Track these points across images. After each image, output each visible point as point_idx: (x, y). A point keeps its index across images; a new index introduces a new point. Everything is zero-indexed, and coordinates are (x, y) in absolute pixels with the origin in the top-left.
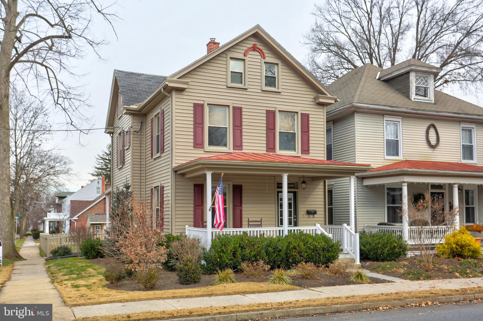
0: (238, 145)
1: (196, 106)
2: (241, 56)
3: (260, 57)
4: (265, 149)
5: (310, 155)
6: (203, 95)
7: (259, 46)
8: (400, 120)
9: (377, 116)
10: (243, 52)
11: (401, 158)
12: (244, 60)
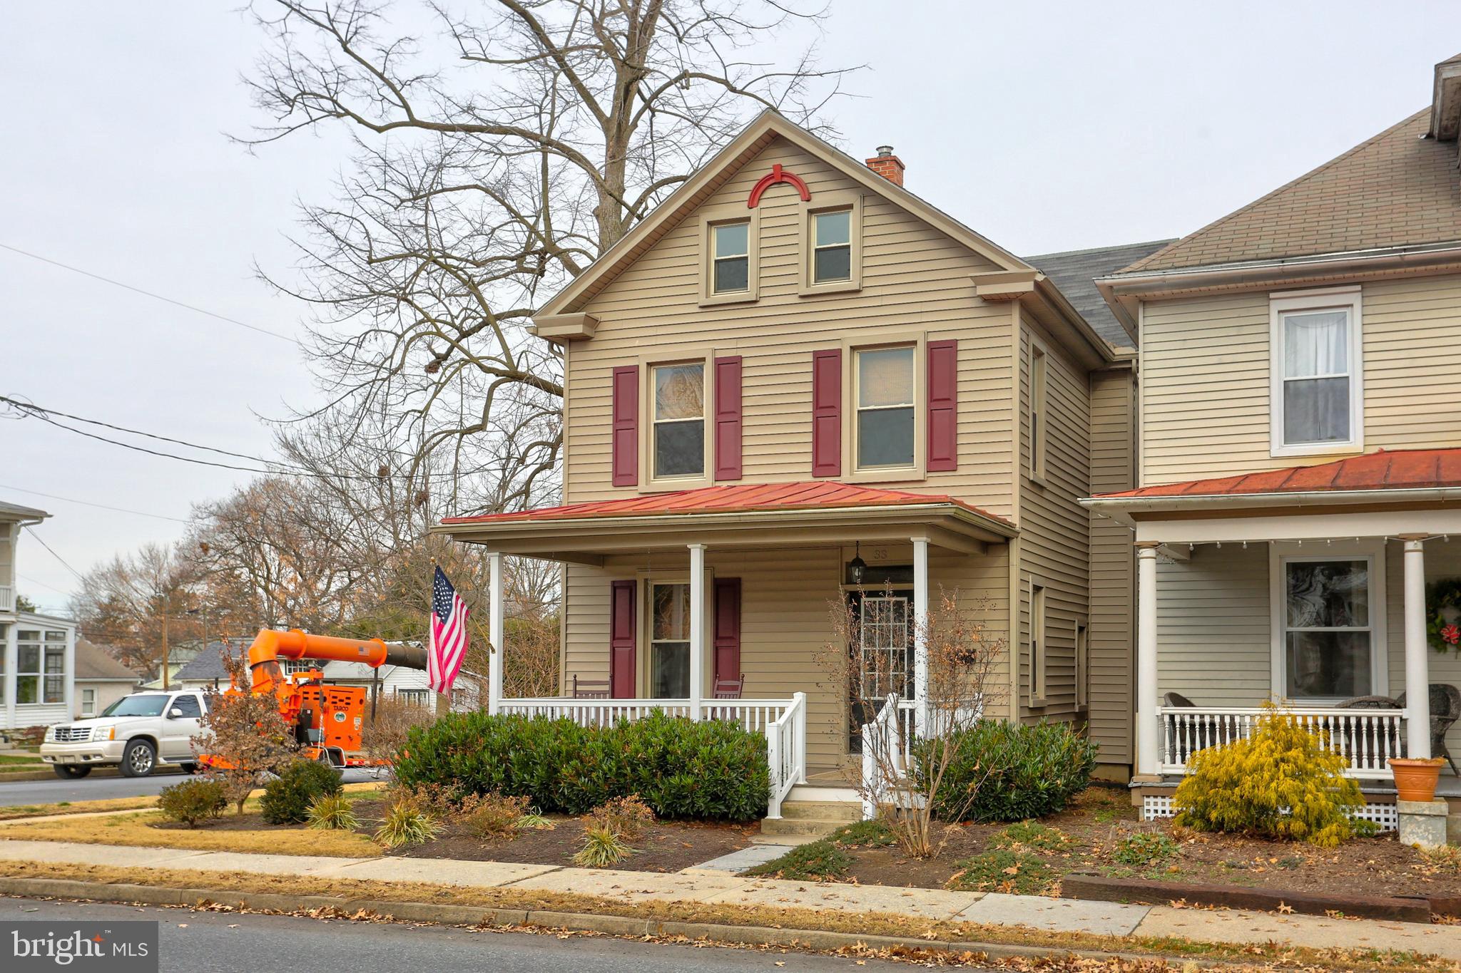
0: (729, 468)
1: (618, 373)
2: (740, 210)
3: (797, 200)
4: (809, 468)
5: (961, 471)
6: (637, 343)
7: (792, 165)
8: (1356, 299)
9: (1242, 303)
10: (746, 196)
11: (1355, 444)
12: (748, 219)
